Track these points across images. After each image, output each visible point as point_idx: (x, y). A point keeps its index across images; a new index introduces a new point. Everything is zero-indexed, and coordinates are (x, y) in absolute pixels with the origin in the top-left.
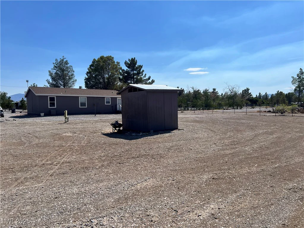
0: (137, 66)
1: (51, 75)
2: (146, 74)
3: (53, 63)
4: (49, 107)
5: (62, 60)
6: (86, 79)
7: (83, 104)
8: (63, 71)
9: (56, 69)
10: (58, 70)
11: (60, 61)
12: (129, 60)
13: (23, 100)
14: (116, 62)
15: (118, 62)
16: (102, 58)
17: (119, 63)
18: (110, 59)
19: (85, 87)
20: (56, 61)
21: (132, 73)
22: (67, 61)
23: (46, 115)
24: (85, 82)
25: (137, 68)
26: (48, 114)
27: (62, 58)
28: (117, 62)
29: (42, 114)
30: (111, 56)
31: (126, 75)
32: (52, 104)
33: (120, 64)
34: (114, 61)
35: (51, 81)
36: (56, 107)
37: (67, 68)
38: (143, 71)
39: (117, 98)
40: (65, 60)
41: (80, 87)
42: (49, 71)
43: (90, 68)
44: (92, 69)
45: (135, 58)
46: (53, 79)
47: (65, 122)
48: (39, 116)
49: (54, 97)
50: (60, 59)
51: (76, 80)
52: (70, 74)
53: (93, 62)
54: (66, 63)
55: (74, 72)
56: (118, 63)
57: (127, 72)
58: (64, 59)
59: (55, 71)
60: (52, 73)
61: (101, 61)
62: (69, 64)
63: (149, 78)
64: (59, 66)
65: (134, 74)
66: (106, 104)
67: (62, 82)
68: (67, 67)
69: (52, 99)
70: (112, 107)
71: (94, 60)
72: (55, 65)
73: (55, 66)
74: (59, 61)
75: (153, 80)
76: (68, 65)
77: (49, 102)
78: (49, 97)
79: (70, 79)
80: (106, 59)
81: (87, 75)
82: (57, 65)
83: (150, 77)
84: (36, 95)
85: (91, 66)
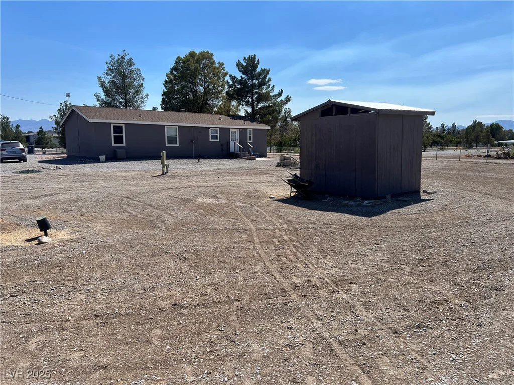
0: (258, 70)
1: (102, 85)
2: (273, 86)
3: (107, 63)
4: (113, 145)
5: (122, 57)
6: (164, 94)
7: (172, 140)
8: (124, 77)
9: (110, 75)
10: (114, 77)
11: (119, 59)
12: (245, 59)
13: (42, 131)
14: (217, 62)
15: (221, 62)
16: (192, 54)
17: (224, 64)
18: (206, 56)
19: (162, 108)
20: (110, 59)
21: (250, 83)
22: (131, 60)
23: (108, 160)
24: (162, 99)
25: (260, 74)
26: (113, 157)
27: (122, 54)
28: (219, 63)
29: (103, 158)
30: (208, 52)
31: (239, 86)
32: (118, 140)
33: (224, 66)
34: (214, 61)
35: (103, 96)
36: (124, 144)
37: (131, 72)
38: (270, 79)
39: (231, 130)
40: (127, 58)
41: (153, 108)
42: (99, 78)
43: (171, 73)
44: (175, 76)
45: (255, 55)
46: (107, 92)
48: (97, 160)
49: (122, 126)
50: (119, 55)
51: (147, 95)
52: (136, 83)
53: (176, 63)
54: (130, 63)
55: (143, 79)
56: (221, 64)
57: (241, 82)
58: (125, 55)
59: (109, 77)
60: (104, 82)
61: (191, 59)
62: (134, 64)
63: (280, 94)
64: (116, 69)
65: (253, 86)
66: (210, 140)
67: (123, 99)
68: (131, 70)
69: (118, 129)
70: (222, 145)
71: (179, 58)
72: (110, 66)
73: (110, 69)
74: (116, 59)
75: (288, 96)
76: (133, 68)
77: (113, 135)
78: (112, 125)
79: (138, 92)
80: (200, 56)
81: (166, 86)
82: (113, 66)
83: (282, 91)
84: (91, 121)
85: (172, 69)
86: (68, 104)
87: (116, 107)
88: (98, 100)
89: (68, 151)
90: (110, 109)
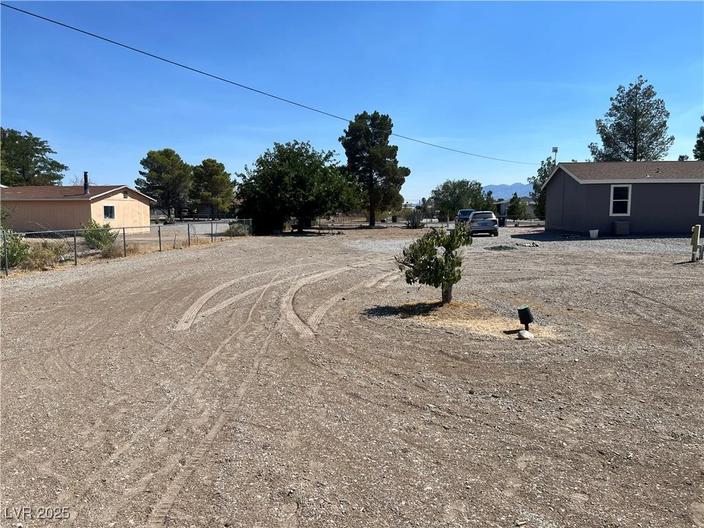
1: (602, 130)
3: (611, 99)
4: (611, 214)
5: (636, 87)
6: (702, 134)
8: (636, 115)
9: (615, 115)
10: (621, 118)
11: (630, 91)
13: (517, 198)
19: (696, 157)
20: (618, 93)
22: (649, 88)
23: (602, 236)
24: (698, 141)
26: (610, 232)
27: (636, 83)
29: (594, 233)
32: (620, 207)
35: (601, 146)
36: (628, 214)
37: (650, 105)
40: (643, 87)
41: (681, 157)
42: (598, 122)
46: (607, 140)
47: (693, 261)
48: (585, 236)
49: (627, 188)
50: (631, 85)
51: (672, 138)
52: (655, 123)
54: (649, 93)
55: (667, 115)
59: (613, 119)
60: (604, 126)
62: (655, 94)
64: (624, 106)
67: (630, 147)
68: (648, 103)
69: (621, 192)
72: (616, 103)
73: (615, 107)
74: (627, 90)
76: (653, 99)
77: (612, 201)
78: (612, 186)
79: (657, 134)
82: (620, 102)
84: (582, 182)
86: (551, 161)
87: (620, 160)
88: (593, 153)
89: (547, 223)
90: (612, 164)
